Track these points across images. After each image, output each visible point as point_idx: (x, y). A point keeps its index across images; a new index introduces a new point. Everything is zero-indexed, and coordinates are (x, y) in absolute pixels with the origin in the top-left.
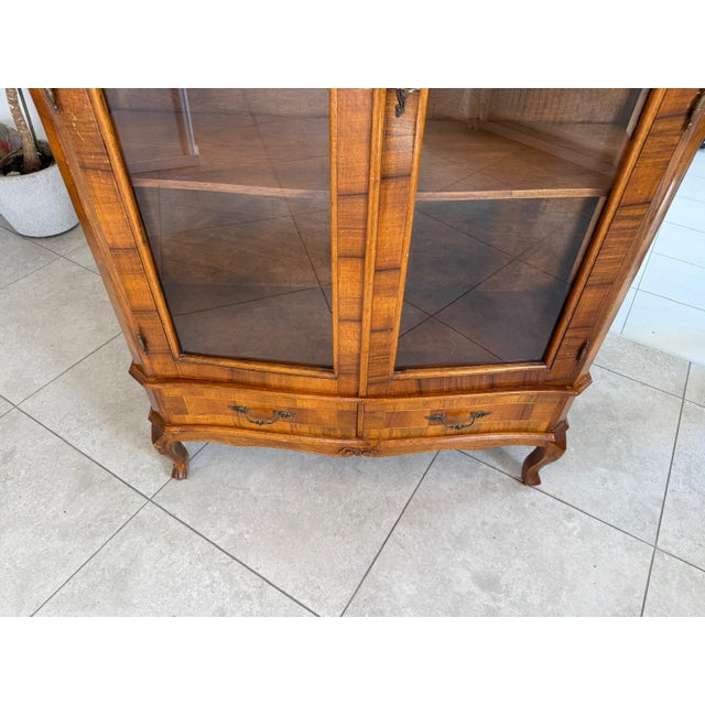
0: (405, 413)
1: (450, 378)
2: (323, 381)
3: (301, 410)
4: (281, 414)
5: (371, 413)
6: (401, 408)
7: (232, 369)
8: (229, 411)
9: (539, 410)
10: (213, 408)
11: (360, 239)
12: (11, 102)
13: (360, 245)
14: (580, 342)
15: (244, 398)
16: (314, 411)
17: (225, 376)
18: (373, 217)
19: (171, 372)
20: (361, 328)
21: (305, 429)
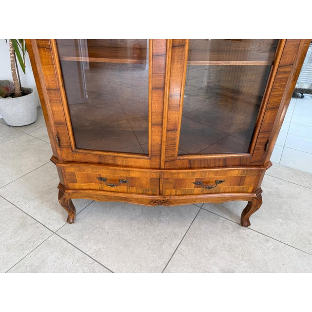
0: (183, 180)
1: (205, 159)
2: (143, 161)
3: (133, 178)
4: (123, 182)
5: (167, 179)
6: (181, 176)
7: (100, 156)
8: (97, 181)
9: (248, 180)
10: (89, 179)
11: (162, 78)
12: (12, 70)
13: (162, 82)
14: (265, 140)
15: (105, 172)
16: (139, 178)
17: (96, 160)
18: (168, 66)
19: (70, 159)
20: (162, 129)
21: (134, 190)
